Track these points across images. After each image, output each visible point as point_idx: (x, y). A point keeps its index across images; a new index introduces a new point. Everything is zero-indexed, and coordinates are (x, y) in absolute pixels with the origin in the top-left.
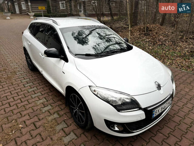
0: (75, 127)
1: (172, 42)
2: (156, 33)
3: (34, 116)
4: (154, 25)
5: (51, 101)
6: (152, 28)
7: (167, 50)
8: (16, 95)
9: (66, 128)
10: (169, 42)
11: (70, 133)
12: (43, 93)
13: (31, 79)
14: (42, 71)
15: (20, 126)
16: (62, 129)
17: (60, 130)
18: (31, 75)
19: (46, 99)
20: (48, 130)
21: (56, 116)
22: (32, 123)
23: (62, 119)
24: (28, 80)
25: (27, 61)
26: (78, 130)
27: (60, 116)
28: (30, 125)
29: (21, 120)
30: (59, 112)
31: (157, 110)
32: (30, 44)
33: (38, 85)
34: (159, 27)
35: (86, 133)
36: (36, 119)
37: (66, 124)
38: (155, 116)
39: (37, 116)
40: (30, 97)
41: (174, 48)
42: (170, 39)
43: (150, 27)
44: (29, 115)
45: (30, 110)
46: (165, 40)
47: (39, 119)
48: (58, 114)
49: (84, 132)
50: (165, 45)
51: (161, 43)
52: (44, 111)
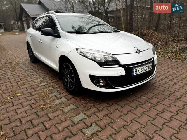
0: (67, 94)
1: (164, 43)
2: (150, 37)
3: (31, 89)
4: (147, 31)
5: (48, 80)
6: (145, 33)
7: (159, 49)
8: (17, 77)
9: (59, 95)
10: (161, 42)
11: (62, 98)
12: (41, 75)
14: (41, 57)
15: (18, 94)
16: (55, 96)
17: (53, 96)
18: (32, 66)
19: (43, 79)
20: (42, 97)
21: (50, 88)
22: (29, 93)
23: (56, 90)
24: (29, 68)
25: (29, 55)
26: (69, 96)
27: (55, 88)
28: (27, 94)
29: (19, 91)
30: (54, 86)
31: (137, 69)
32: (31, 36)
33: (37, 71)
34: (152, 32)
35: (76, 97)
36: (33, 90)
37: (59, 92)
38: (135, 74)
39: (34, 89)
40: (29, 78)
41: (166, 47)
42: (162, 40)
43: (144, 32)
44: (27, 88)
45: (29, 85)
46: (157, 41)
47: (35, 90)
48: (53, 87)
49: (75, 97)
50: (158, 45)
51: (154, 43)
52: (40, 86)
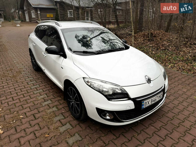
0: (72, 119)
3: (34, 109)
5: (52, 97)
6: (156, 34)
7: (170, 55)
8: (19, 91)
9: (63, 119)
10: (172, 47)
11: (66, 124)
12: (44, 90)
13: (35, 78)
14: (44, 69)
15: (21, 116)
16: (59, 120)
17: (57, 121)
18: (35, 75)
19: (47, 95)
20: (46, 121)
21: (55, 109)
22: (32, 115)
23: (60, 112)
24: (32, 78)
25: (32, 62)
26: (74, 121)
27: (59, 110)
28: (30, 116)
29: (22, 112)
30: (58, 106)
33: (41, 83)
34: (163, 33)
35: (81, 124)
36: (36, 111)
37: (63, 116)
39: (37, 109)
40: (32, 93)
42: (173, 44)
43: (154, 33)
44: (30, 108)
45: (32, 104)
46: (168, 45)
47: (39, 111)
48: (57, 108)
50: (168, 50)
52: (44, 105)
